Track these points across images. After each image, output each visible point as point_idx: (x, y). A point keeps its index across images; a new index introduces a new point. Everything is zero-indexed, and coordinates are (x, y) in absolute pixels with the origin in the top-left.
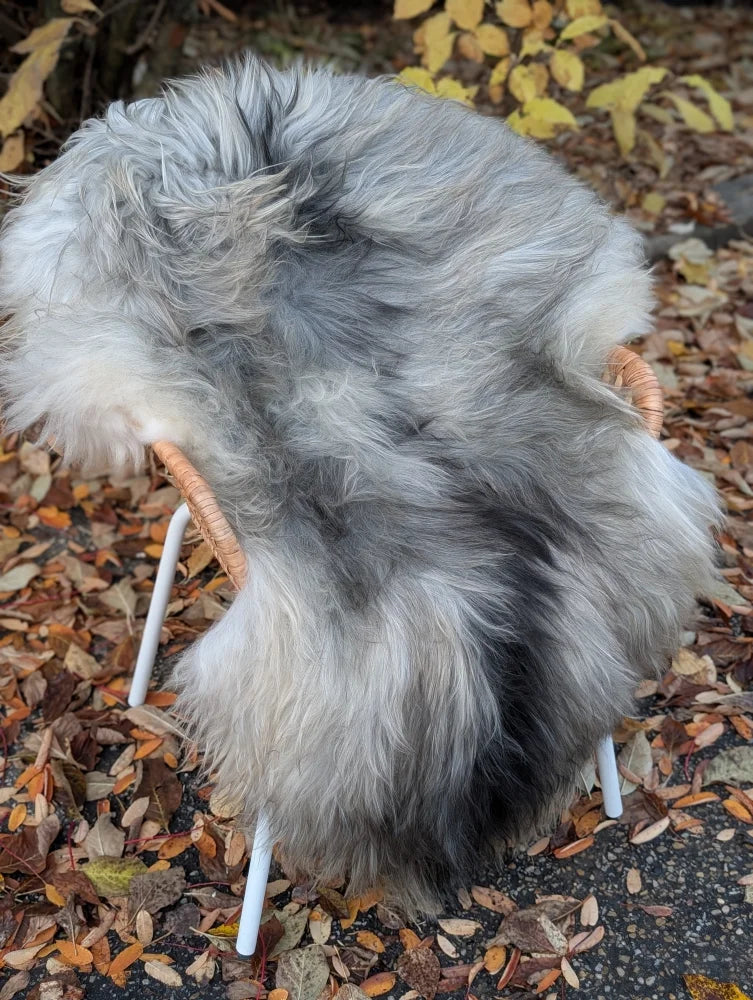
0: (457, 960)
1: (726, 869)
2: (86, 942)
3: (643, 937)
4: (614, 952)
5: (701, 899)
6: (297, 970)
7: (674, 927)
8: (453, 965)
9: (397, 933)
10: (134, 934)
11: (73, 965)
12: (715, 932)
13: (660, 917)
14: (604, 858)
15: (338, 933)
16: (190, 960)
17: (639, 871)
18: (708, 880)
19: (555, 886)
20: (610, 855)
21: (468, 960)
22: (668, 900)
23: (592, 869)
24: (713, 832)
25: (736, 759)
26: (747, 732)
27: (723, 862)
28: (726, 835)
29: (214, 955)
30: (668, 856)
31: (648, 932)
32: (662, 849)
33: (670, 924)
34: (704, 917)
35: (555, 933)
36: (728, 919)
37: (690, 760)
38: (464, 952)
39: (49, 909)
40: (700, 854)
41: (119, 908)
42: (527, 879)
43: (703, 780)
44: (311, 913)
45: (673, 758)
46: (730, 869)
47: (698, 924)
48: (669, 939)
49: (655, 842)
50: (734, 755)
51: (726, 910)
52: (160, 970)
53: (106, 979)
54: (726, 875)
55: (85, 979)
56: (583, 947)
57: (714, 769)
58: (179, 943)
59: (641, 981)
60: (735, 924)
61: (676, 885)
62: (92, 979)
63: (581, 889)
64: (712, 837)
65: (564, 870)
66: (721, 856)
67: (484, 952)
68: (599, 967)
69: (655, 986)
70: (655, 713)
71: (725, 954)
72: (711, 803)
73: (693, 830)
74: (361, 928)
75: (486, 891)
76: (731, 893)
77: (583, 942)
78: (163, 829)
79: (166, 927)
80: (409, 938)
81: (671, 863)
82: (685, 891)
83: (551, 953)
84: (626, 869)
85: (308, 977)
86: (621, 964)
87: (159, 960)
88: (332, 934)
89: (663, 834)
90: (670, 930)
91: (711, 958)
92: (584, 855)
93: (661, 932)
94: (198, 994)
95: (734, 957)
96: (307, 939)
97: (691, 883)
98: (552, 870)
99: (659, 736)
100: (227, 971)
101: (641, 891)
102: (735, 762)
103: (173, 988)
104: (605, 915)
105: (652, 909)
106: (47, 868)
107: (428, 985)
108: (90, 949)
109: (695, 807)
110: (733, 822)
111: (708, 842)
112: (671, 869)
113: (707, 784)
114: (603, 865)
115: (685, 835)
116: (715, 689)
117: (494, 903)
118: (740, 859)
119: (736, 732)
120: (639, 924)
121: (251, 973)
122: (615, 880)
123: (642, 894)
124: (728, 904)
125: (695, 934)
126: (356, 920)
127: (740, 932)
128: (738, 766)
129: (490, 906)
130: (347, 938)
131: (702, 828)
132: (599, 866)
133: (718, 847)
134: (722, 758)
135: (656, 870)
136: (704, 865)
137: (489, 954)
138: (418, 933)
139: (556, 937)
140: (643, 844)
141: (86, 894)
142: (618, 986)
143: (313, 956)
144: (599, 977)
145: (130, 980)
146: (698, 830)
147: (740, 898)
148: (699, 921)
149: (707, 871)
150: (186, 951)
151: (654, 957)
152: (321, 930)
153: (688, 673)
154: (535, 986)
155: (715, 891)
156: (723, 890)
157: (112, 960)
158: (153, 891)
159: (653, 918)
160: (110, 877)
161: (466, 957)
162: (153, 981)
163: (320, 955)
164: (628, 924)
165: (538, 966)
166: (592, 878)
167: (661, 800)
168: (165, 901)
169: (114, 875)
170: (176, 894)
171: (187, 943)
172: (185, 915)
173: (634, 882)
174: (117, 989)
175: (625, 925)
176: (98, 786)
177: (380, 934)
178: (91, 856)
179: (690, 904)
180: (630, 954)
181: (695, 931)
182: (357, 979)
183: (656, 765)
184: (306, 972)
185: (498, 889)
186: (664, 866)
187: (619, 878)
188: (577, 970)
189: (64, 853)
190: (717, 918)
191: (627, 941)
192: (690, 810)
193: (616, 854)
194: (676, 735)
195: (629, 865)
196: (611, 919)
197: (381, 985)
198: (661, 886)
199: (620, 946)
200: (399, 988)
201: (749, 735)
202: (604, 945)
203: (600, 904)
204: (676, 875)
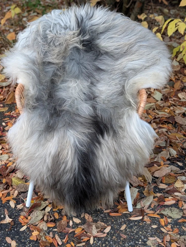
0: (71, 227)
1: (148, 234)
2: (3, 192)
3: (115, 240)
5: (136, 238)
6: (36, 214)
7: (124, 241)
8: (69, 227)
9: (63, 216)
10: (13, 195)
13: (123, 238)
14: (121, 219)
15: (52, 211)
16: (19, 204)
17: (126, 226)
18: (141, 235)
19: (105, 221)
20: (123, 220)
22: (128, 235)
23: (116, 221)
24: (152, 225)
25: (172, 210)
26: (181, 206)
27: (149, 232)
28: (154, 227)
29: (24, 205)
30: (136, 225)
31: (117, 239)
32: (136, 223)
33: (124, 240)
34: (133, 242)
35: (95, 230)
36: (138, 245)
37: (161, 206)
38: (74, 226)
40: (144, 228)
41: (14, 188)
42: (100, 217)
43: (160, 212)
44: (49, 205)
45: (157, 204)
46: (149, 234)
47: (130, 243)
48: (121, 243)
49: (136, 221)
51: (140, 243)
53: (2, 201)
54: (147, 235)
56: (99, 236)
57: (164, 210)
58: (20, 200)
61: (133, 232)
63: (110, 224)
65: (109, 218)
66: (149, 231)
67: (78, 227)
68: (100, 242)
70: (161, 193)
72: (157, 218)
73: (147, 222)
74: (57, 212)
75: (88, 215)
76: (144, 240)
79: (20, 196)
80: (65, 218)
81: (136, 227)
82: (134, 235)
83: (91, 234)
84: (124, 224)
85: (37, 217)
86: (105, 243)
87: (13, 202)
88: (50, 211)
89: (139, 220)
90: (123, 241)
92: (117, 217)
93: (120, 241)
94: (15, 211)
96: (44, 209)
97: (136, 234)
98: (107, 217)
99: (157, 198)
100: (24, 209)
101: (123, 230)
102: (171, 211)
103: (12, 208)
104: (111, 232)
105: (121, 235)
106: (7, 176)
107: (61, 229)
108: (3, 194)
109: (152, 217)
110: (159, 224)
111: (149, 226)
112: (134, 228)
113: (160, 213)
114: (119, 221)
115: (144, 222)
116: (181, 193)
117: (88, 219)
118: (153, 233)
119: (178, 205)
120: (117, 237)
121: (28, 211)
122: (119, 225)
123: (123, 231)
124: (141, 242)
125: (128, 245)
126: (57, 210)
128: (171, 212)
129: (87, 219)
130: (53, 213)
131: (150, 222)
132: (118, 221)
133: (150, 228)
134: (169, 209)
135: (131, 227)
136: (143, 231)
137: (78, 229)
138: (67, 218)
139: (95, 232)
140: (132, 220)
141: (9, 183)
143: (41, 213)
144: (98, 244)
145: (6, 203)
147: (146, 242)
148: (131, 242)
150: (20, 202)
151: (114, 245)
152: (48, 209)
153: (177, 187)
154: (82, 239)
155: (141, 237)
156: (143, 238)
157: (5, 198)
158: (22, 188)
159: (121, 237)
160: (16, 182)
161: (74, 227)
162: (9, 205)
163: (43, 213)
164: (114, 236)
165: (86, 235)
166: (114, 223)
167: (145, 212)
168: (23, 191)
169: (17, 182)
170: (26, 190)
172: (25, 195)
173: (123, 227)
174: (2, 204)
175: (113, 235)
177: (60, 215)
178: (16, 176)
179: (132, 238)
180: (109, 242)
181: (128, 244)
182: (47, 222)
183: (151, 204)
184: (37, 215)
185: (91, 216)
186: (133, 227)
187: (121, 225)
188: (94, 240)
189: (12, 174)
190: (136, 244)
191: (111, 240)
192: (150, 217)
193: (124, 220)
194: (162, 200)
195: (125, 223)
196: (111, 233)
197: (51, 225)
198: (129, 231)
199: (108, 240)
200: (55, 227)
201: (181, 207)
202: (105, 238)
203: (111, 229)
204: (134, 230)
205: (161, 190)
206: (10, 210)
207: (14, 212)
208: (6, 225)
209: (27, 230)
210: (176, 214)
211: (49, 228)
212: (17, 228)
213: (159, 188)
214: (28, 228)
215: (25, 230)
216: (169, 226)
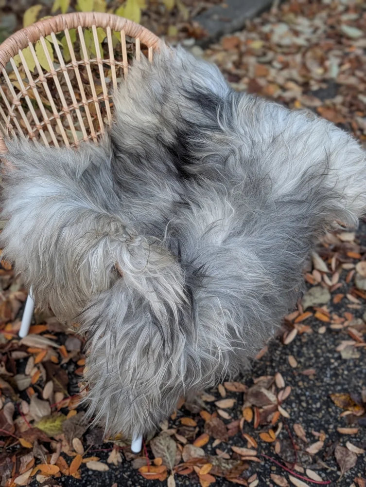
0: (231, 419)
1: (328, 345)
2: (53, 461)
3: (307, 386)
4: (298, 396)
5: (324, 362)
6: (162, 447)
7: (318, 378)
8: (230, 422)
9: (198, 414)
10: (74, 451)
11: (50, 475)
12: (336, 375)
13: (310, 375)
14: (275, 354)
15: (172, 422)
16: (107, 456)
17: (293, 356)
18: (323, 353)
19: (259, 372)
20: (277, 352)
21: (236, 418)
22: (310, 366)
23: (272, 361)
24: (316, 330)
25: (313, 294)
26: (312, 280)
27: (326, 343)
28: (322, 330)
29: (118, 450)
30: (301, 346)
31: (308, 383)
32: (298, 343)
33: (316, 377)
34: (329, 370)
35: (270, 395)
36: (338, 368)
38: (232, 415)
39: (25, 451)
40: (315, 341)
43: (303, 307)
47: (327, 374)
48: (318, 384)
49: (294, 341)
51: (336, 364)
52: (94, 465)
53: (70, 477)
54: (330, 348)
55: (59, 480)
57: (305, 301)
58: (98, 449)
59: (314, 406)
60: (343, 370)
61: (311, 359)
62: (63, 479)
63: (271, 371)
64: (317, 333)
65: (260, 364)
66: (324, 341)
67: (241, 412)
68: (294, 405)
69: (321, 407)
71: (344, 384)
72: (310, 317)
74: (181, 417)
75: (230, 383)
76: (335, 356)
77: (283, 396)
78: (65, 395)
79: (88, 443)
80: (205, 415)
81: (305, 349)
82: (316, 360)
83: (271, 404)
84: (287, 356)
85: (168, 448)
86: (301, 401)
87: (92, 460)
88: (169, 424)
89: (296, 336)
90: (317, 379)
91: (339, 388)
92: (266, 355)
93: (314, 381)
94: (118, 471)
95: (349, 384)
96: (158, 430)
97: (317, 356)
98: (255, 366)
100: (128, 456)
101: (298, 365)
103: (105, 472)
104: (287, 380)
105: (305, 372)
106: (16, 430)
107: (223, 435)
108: (55, 464)
110: (323, 323)
111: (316, 335)
112: (306, 352)
113: (305, 309)
114: (276, 357)
115: (305, 334)
117: (236, 388)
118: (332, 339)
120: (303, 381)
122: (284, 363)
124: (336, 361)
125: (328, 379)
127: (346, 372)
128: (314, 297)
129: (235, 390)
130: (177, 423)
132: (274, 358)
133: (321, 337)
134: (307, 295)
135: (300, 354)
136: (319, 346)
137: (244, 412)
138: (208, 412)
140: (290, 343)
141: (43, 438)
142: (305, 411)
143: (165, 437)
144: (296, 409)
145: (82, 474)
146: (309, 330)
147: (340, 357)
148: (327, 372)
149: (321, 349)
150: (103, 452)
151: (315, 394)
152: (163, 423)
154: (271, 422)
155: (328, 357)
156: (331, 355)
157: (69, 466)
158: (75, 428)
159: (307, 376)
160: (51, 426)
162: (94, 471)
163: (167, 436)
164: (298, 382)
165: (268, 412)
166: (274, 365)
167: (289, 321)
168: (83, 430)
171: (102, 448)
172: (96, 434)
173: (292, 362)
174: (78, 480)
175: (296, 382)
176: (23, 382)
177: (191, 417)
178: (36, 418)
179: (320, 365)
180: (305, 395)
181: (327, 377)
182: (191, 441)
184: (166, 446)
185: (235, 381)
186: (302, 351)
187: (285, 361)
188: (285, 409)
189: (20, 420)
190: (334, 369)
191: (301, 389)
192: (303, 322)
193: (280, 351)
195: (287, 354)
196: (290, 382)
197: (203, 440)
198: (305, 361)
199: (299, 393)
200: (212, 439)
201: (313, 282)
202: (292, 394)
203: (283, 375)
204: (309, 354)
206: (107, 477)
207: (119, 474)
209: (180, 481)
210: (322, 296)
211: (204, 448)
214: (176, 476)
215: (177, 484)
216: (335, 317)
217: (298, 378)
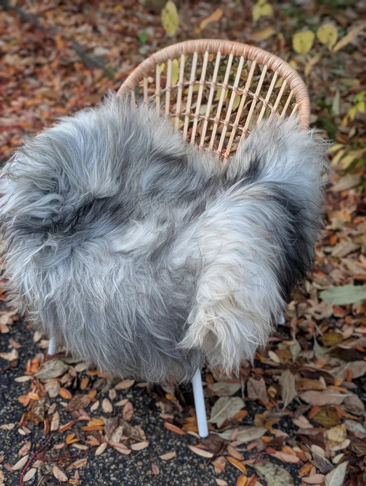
0: (90, 412)
3: (137, 469)
4: (123, 461)
5: (173, 483)
7: (149, 479)
8: (87, 412)
9: (92, 389)
13: (152, 471)
14: (176, 441)
15: (84, 373)
17: (176, 456)
19: (149, 430)
20: (179, 443)
23: (166, 439)
24: (220, 477)
25: (279, 473)
26: (304, 473)
28: (221, 483)
30: (192, 463)
31: (141, 470)
32: (195, 461)
33: (150, 476)
35: (119, 436)
37: (265, 455)
38: (95, 413)
40: (202, 476)
42: (147, 420)
43: (253, 463)
45: (261, 447)
48: (141, 478)
49: (198, 457)
50: (280, 471)
56: (118, 449)
57: (264, 465)
59: (112, 475)
61: (176, 472)
63: (152, 439)
64: (217, 478)
65: (159, 430)
66: (206, 484)
67: (98, 418)
68: (111, 459)
69: (111, 481)
70: (288, 433)
72: (240, 471)
73: (216, 469)
74: (90, 378)
75: (131, 407)
77: (121, 448)
80: (92, 394)
81: (189, 466)
82: (174, 477)
83: (108, 439)
84: (175, 451)
85: (53, 370)
86: (117, 465)
88: (82, 372)
89: (206, 458)
90: (147, 477)
92: (173, 433)
93: (144, 474)
94: (34, 347)
96: (74, 364)
97: (181, 478)
98: (157, 426)
99: (272, 438)
101: (164, 460)
102: (276, 473)
104: (142, 452)
105: (155, 467)
107: (72, 408)
109: (232, 465)
110: (232, 484)
111: (212, 477)
112: (185, 467)
113: (251, 466)
114: (172, 442)
115: (211, 467)
116: (326, 451)
117: (126, 413)
119: (300, 468)
120: (144, 465)
122: (165, 449)
126: (93, 376)
128: (274, 475)
129: (124, 412)
131: (220, 472)
132: (170, 441)
133: (212, 482)
134: (274, 466)
135: (181, 463)
136: (196, 480)
137: (97, 420)
138: (96, 395)
139: (116, 439)
140: (194, 452)
142: (104, 468)
143: (62, 367)
144: (106, 460)
145: (31, 329)
146: (218, 471)
149: (192, 481)
151: (128, 476)
152: (81, 368)
153: (329, 437)
154: (88, 439)
159: (150, 469)
161: (93, 415)
162: (33, 334)
164: (142, 462)
165: (99, 437)
166: (161, 441)
167: (226, 451)
173: (168, 456)
175: (141, 460)
177: (90, 385)
179: (167, 480)
180: (125, 467)
182: (63, 385)
183: (250, 442)
185: (135, 412)
186: (185, 464)
187: (168, 450)
191: (132, 464)
192: (229, 464)
193: (181, 445)
194: (277, 445)
195: (177, 451)
196: (141, 454)
197: (66, 394)
198: (172, 467)
199: (127, 462)
200: (68, 401)
201: (303, 475)
202: (125, 456)
203: (147, 448)
204: (182, 470)
205: (291, 428)
206: (28, 342)
207: (31, 348)
208: (5, 362)
209: (25, 384)
210: (279, 483)
211: (59, 396)
212: (14, 374)
213: (291, 423)
214: (30, 382)
215: (22, 383)
217: (146, 461)
